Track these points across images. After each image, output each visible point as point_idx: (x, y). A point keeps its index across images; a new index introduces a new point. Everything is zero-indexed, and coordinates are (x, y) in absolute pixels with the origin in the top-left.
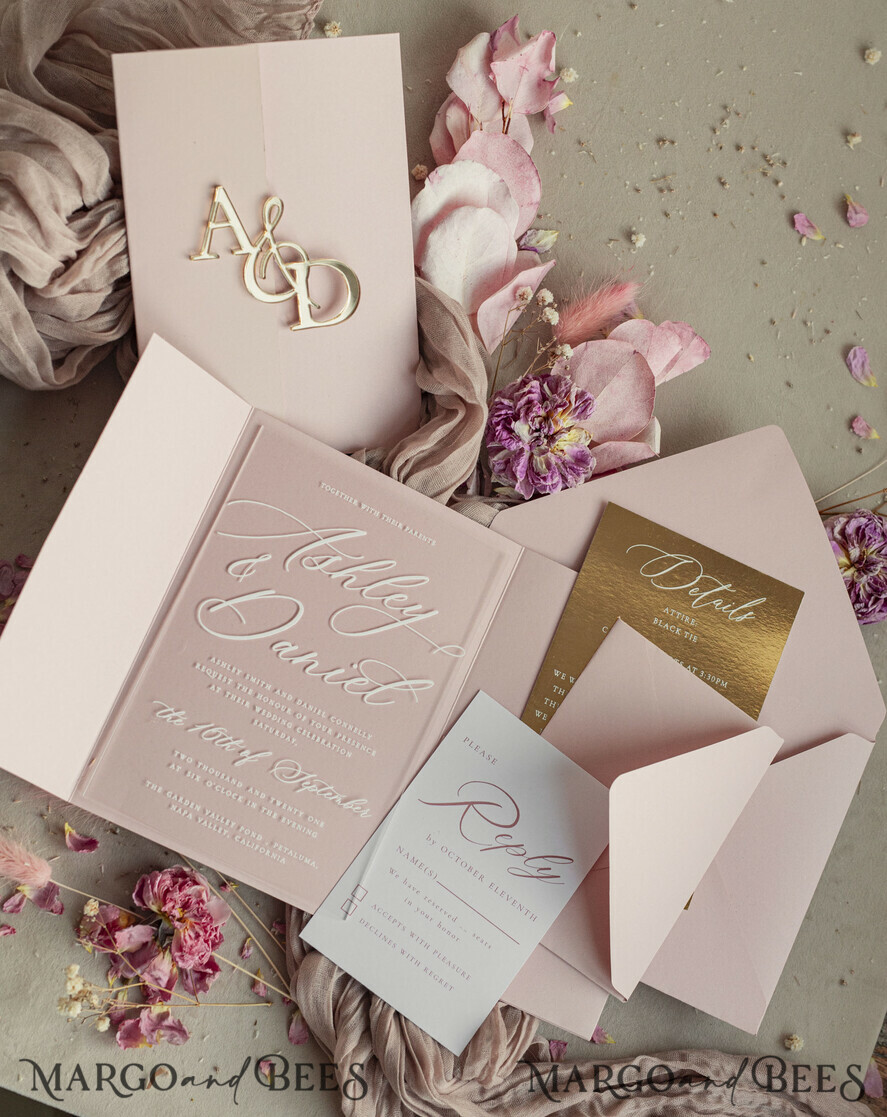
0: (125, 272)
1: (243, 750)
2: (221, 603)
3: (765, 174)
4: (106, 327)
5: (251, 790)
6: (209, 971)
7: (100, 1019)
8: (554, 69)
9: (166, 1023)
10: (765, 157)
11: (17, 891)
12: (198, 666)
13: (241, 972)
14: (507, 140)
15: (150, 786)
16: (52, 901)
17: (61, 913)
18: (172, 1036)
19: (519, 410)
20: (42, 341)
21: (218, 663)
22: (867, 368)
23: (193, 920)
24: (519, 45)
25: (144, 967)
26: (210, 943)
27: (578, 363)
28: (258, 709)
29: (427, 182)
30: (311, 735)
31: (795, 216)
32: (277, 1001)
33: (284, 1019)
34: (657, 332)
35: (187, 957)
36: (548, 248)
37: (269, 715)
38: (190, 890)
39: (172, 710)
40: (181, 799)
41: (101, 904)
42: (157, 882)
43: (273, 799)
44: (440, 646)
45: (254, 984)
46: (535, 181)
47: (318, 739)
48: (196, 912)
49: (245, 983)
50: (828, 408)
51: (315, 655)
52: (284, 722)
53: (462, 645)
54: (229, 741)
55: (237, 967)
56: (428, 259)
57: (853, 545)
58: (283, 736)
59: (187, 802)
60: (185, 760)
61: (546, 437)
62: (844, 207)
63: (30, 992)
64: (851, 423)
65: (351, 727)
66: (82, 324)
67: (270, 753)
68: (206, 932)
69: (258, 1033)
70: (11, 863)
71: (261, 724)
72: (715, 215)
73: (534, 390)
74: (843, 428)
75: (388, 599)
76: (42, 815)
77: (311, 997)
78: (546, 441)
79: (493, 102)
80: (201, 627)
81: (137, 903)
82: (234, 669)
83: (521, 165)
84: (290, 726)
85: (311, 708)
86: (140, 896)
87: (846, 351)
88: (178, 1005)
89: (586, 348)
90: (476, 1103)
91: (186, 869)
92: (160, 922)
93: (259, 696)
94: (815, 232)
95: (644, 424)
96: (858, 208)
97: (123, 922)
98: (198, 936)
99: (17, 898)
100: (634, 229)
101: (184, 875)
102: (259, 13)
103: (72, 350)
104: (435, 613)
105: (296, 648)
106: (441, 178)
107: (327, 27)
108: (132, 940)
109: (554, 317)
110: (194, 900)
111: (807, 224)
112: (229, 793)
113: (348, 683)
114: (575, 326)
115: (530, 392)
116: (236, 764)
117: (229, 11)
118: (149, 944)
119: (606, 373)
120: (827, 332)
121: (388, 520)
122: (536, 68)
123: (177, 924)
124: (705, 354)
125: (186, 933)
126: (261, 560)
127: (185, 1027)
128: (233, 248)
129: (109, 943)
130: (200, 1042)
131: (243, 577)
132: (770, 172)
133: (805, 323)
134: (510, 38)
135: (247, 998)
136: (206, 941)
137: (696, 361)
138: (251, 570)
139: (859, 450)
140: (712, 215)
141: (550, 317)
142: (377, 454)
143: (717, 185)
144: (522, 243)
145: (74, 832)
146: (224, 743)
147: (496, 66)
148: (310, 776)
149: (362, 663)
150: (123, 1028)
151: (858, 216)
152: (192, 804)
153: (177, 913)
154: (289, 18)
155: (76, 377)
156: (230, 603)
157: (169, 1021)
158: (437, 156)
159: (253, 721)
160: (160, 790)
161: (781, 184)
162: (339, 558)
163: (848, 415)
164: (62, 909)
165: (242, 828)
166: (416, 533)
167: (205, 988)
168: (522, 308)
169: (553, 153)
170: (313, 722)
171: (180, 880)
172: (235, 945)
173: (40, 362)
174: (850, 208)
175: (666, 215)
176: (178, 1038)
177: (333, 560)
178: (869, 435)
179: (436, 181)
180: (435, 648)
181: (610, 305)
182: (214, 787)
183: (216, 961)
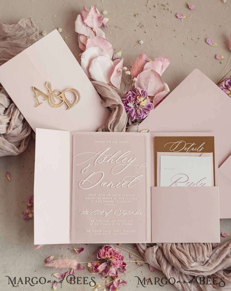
0: (23, 118)
1: (105, 213)
2: (83, 181)
3: (164, 9)
4: (26, 132)
5: (111, 221)
6: (124, 266)
7: (103, 290)
8: (100, 13)
9: (120, 282)
10: (162, 5)
11: (72, 269)
12: (85, 198)
13: (132, 262)
14: (97, 37)
15: (87, 231)
16: (80, 267)
17: (84, 269)
18: (123, 284)
19: (128, 100)
20: (12, 144)
21: (89, 195)
22: (213, 42)
23: (114, 256)
24: (88, 12)
25: (108, 272)
26: (121, 259)
27: (140, 80)
28: (104, 201)
29: (81, 59)
30: (119, 201)
31: (177, 15)
32: (144, 264)
33: (147, 267)
34: (154, 62)
35: (116, 266)
36: (120, 56)
37: (107, 202)
38: (110, 249)
39: (84, 211)
40: (96, 231)
41: (91, 263)
42: (101, 252)
43: (117, 221)
44: (140, 166)
45: (136, 263)
46: (108, 43)
47: (121, 201)
48: (114, 254)
49: (134, 264)
50: (208, 57)
51: (111, 182)
52: (111, 201)
53: (146, 163)
54: (101, 212)
55: (131, 261)
56: (92, 75)
57: (229, 87)
58: (113, 205)
59: (97, 231)
60: (92, 221)
61: (137, 104)
62: (187, 6)
63: (86, 290)
64: (215, 57)
65: (128, 195)
66: (19, 135)
67: (112, 210)
68: (118, 258)
69: (143, 274)
70: (66, 265)
71: (106, 205)
72: (157, 26)
73: (130, 94)
74: (214, 59)
75: (122, 161)
76: (69, 249)
77: (150, 260)
78: (138, 106)
79: (90, 30)
80: (81, 189)
81: (99, 259)
82: (94, 195)
83: (103, 41)
84: (113, 202)
85: (116, 195)
86: (99, 257)
87: (206, 41)
88: (121, 277)
89: (140, 75)
90: (203, 266)
91: (107, 245)
92: (106, 260)
93: (103, 198)
94: (184, 16)
95: (163, 86)
96: (191, 5)
97: (98, 264)
98: (117, 260)
99: (72, 270)
100: (139, 40)
101: (107, 247)
102: (25, 40)
103: (21, 141)
104: (135, 158)
105: (106, 183)
106: (84, 56)
107: (43, 34)
108: (102, 268)
109: (129, 73)
110: (112, 251)
111: (181, 15)
112: (106, 224)
113: (122, 185)
114: (135, 72)
115: (129, 95)
116: (105, 217)
117: (17, 44)
118: (107, 267)
119: (147, 79)
120: (199, 38)
121: (114, 142)
122: (95, 16)
123: (110, 259)
124: (169, 61)
125: (113, 260)
126: (88, 166)
127: (125, 281)
128: (44, 99)
129: (97, 271)
130: (131, 282)
131: (86, 172)
132: (165, 8)
133: (192, 39)
134: (86, 12)
135: (137, 267)
136: (120, 259)
137: (168, 64)
138: (87, 170)
139: (221, 63)
140: (156, 26)
141: (128, 73)
142: (103, 127)
143: (154, 18)
144: (114, 58)
145: (77, 249)
146: (100, 213)
147: (85, 21)
148: (123, 211)
149: (123, 179)
150: (110, 288)
151: (192, 7)
152: (99, 231)
153: (109, 257)
154: (32, 37)
155: (25, 147)
156: (86, 180)
157: (121, 281)
158: (83, 50)
159: (104, 205)
160: (90, 231)
161: (169, 9)
162: (106, 157)
163: (214, 56)
164: (84, 268)
165: (113, 231)
166: (122, 142)
167: (125, 270)
168: (121, 74)
169: (111, 33)
170: (118, 198)
171: (107, 248)
172: (128, 256)
173: (14, 149)
174: (189, 6)
175: (145, 32)
176: (125, 284)
177: (105, 158)
178: (221, 58)
179: (83, 57)
180: (139, 167)
181: (141, 62)
182: (102, 224)
183: (125, 263)
